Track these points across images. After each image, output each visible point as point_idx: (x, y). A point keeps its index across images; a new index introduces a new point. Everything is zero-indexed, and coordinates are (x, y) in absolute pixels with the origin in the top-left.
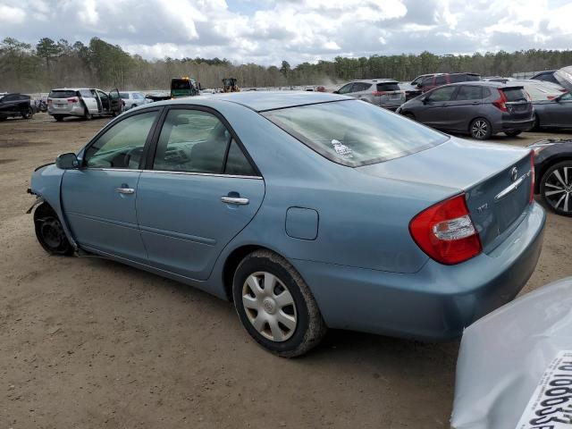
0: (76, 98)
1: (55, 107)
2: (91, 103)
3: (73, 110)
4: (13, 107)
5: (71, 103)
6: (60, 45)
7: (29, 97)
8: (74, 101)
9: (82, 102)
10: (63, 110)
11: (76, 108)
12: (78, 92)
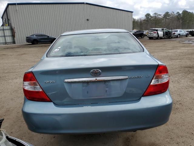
0: (156, 32)
1: (149, 35)
2: (161, 33)
3: (154, 36)
4: (138, 34)
5: (154, 33)
6: (171, 14)
7: (144, 32)
8: (155, 33)
9: (158, 33)
10: (151, 36)
11: (155, 35)
12: (157, 30)
